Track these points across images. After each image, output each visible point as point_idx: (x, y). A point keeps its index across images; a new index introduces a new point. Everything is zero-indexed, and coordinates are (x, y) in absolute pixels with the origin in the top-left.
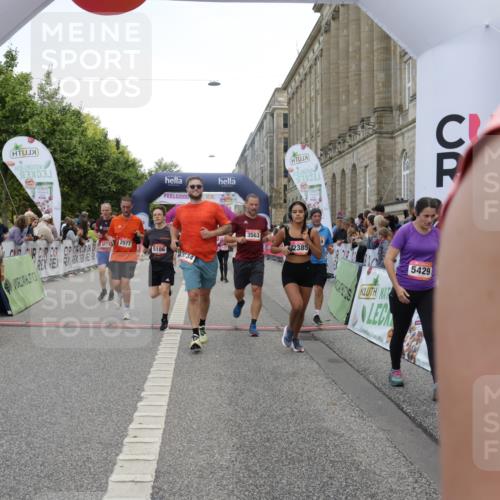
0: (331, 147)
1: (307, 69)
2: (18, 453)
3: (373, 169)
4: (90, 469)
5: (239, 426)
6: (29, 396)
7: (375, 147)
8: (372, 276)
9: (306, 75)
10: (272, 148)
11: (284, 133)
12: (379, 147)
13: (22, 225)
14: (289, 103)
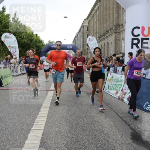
0: (101, 37)
1: (94, 13)
2: (2, 127)
3: (114, 43)
4: (23, 132)
5: (69, 120)
6: (7, 110)
7: (114, 37)
8: (111, 75)
9: (94, 15)
10: (83, 37)
11: (87, 32)
12: (115, 37)
13: (7, 59)
14: (88, 23)
